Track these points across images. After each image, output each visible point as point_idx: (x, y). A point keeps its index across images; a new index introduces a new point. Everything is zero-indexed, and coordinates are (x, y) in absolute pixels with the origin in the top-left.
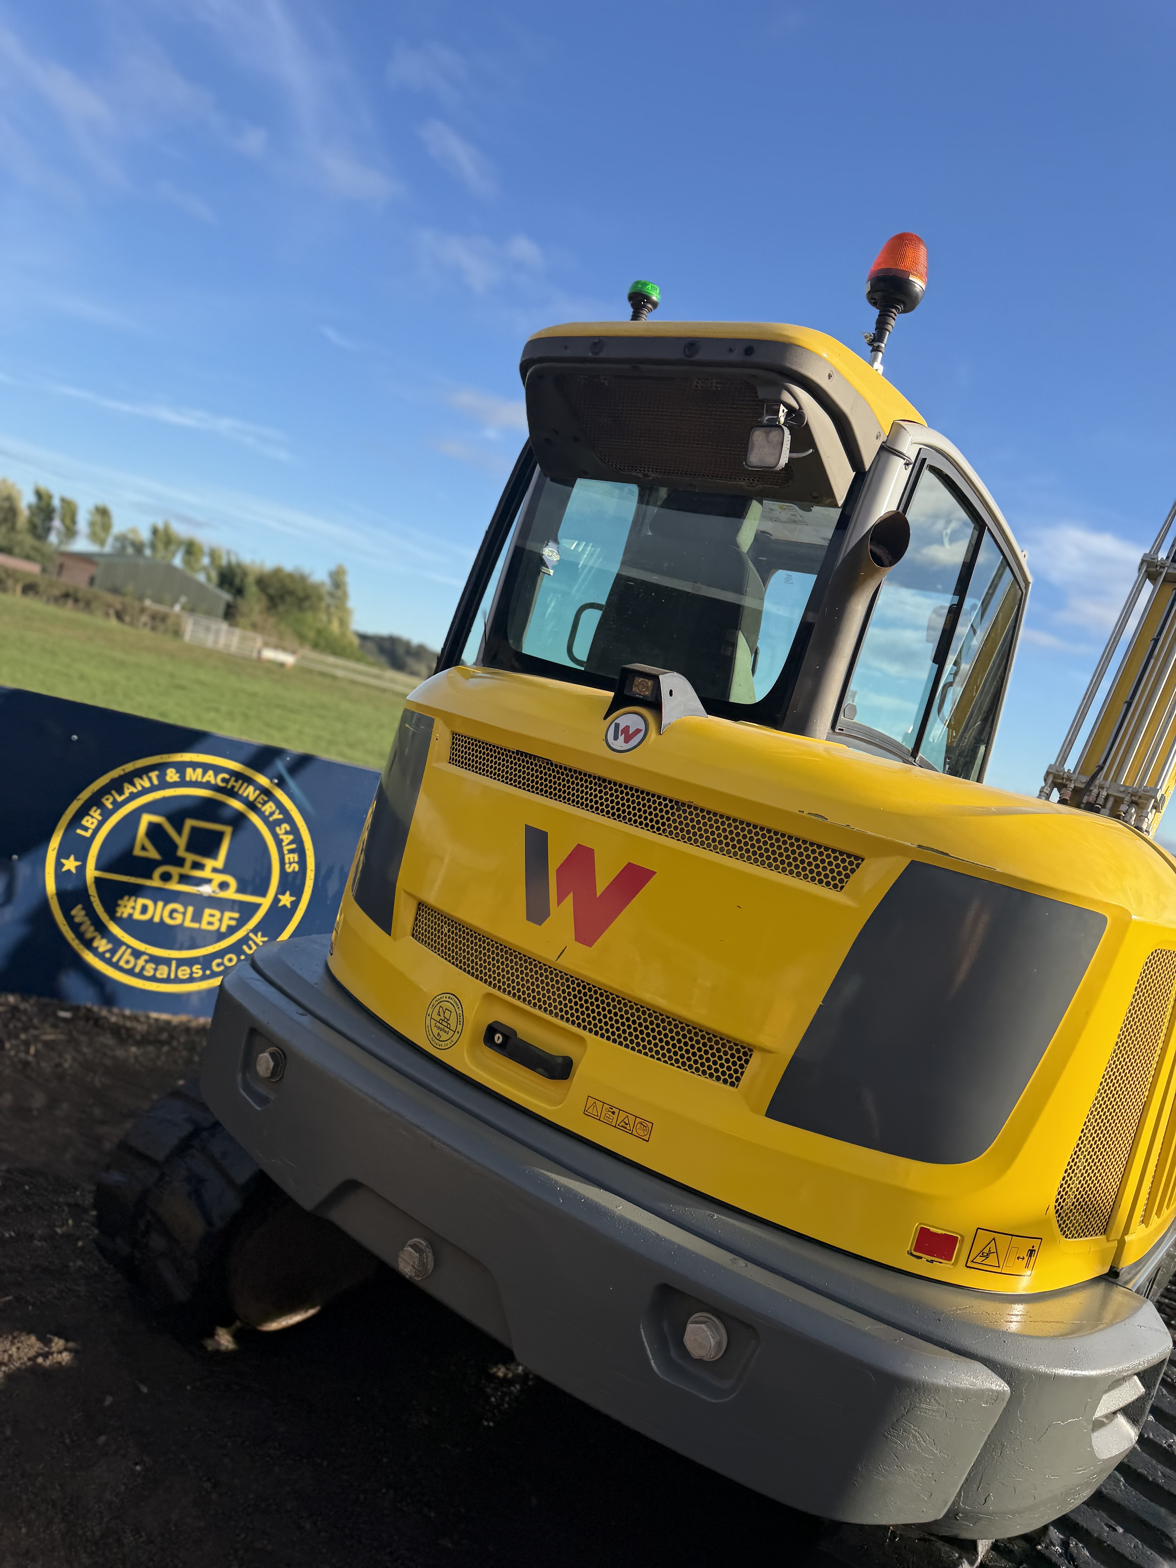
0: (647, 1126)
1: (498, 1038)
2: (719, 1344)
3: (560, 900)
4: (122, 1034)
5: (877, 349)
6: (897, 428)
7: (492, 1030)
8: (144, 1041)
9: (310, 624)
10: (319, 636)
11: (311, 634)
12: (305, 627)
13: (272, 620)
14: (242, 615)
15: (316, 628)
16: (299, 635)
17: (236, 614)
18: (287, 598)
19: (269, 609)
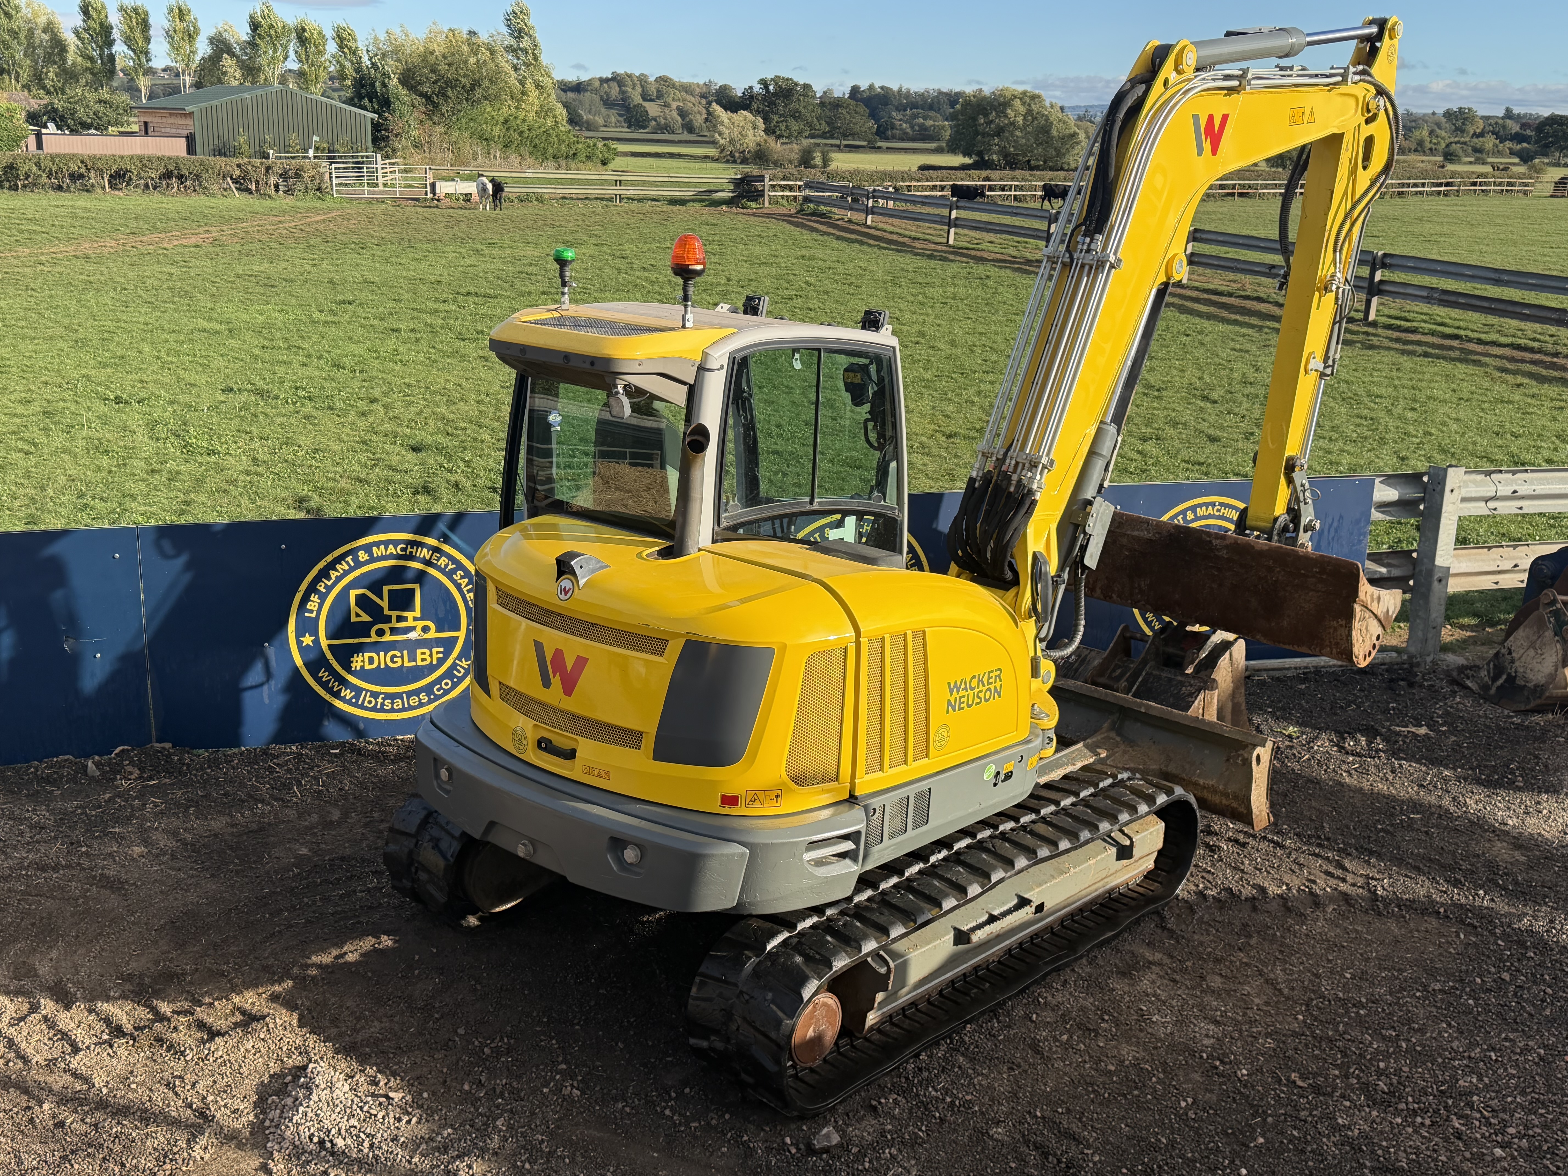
0: (608, 773)
1: (543, 745)
2: (636, 856)
3: (554, 676)
4: (380, 757)
5: (686, 306)
6: (705, 355)
7: (539, 742)
8: (397, 759)
9: (493, 117)
10: (508, 129)
11: (497, 131)
12: (486, 123)
13: (440, 129)
14: (396, 135)
15: (501, 119)
16: (481, 137)
17: (388, 137)
18: (449, 92)
19: (429, 115)
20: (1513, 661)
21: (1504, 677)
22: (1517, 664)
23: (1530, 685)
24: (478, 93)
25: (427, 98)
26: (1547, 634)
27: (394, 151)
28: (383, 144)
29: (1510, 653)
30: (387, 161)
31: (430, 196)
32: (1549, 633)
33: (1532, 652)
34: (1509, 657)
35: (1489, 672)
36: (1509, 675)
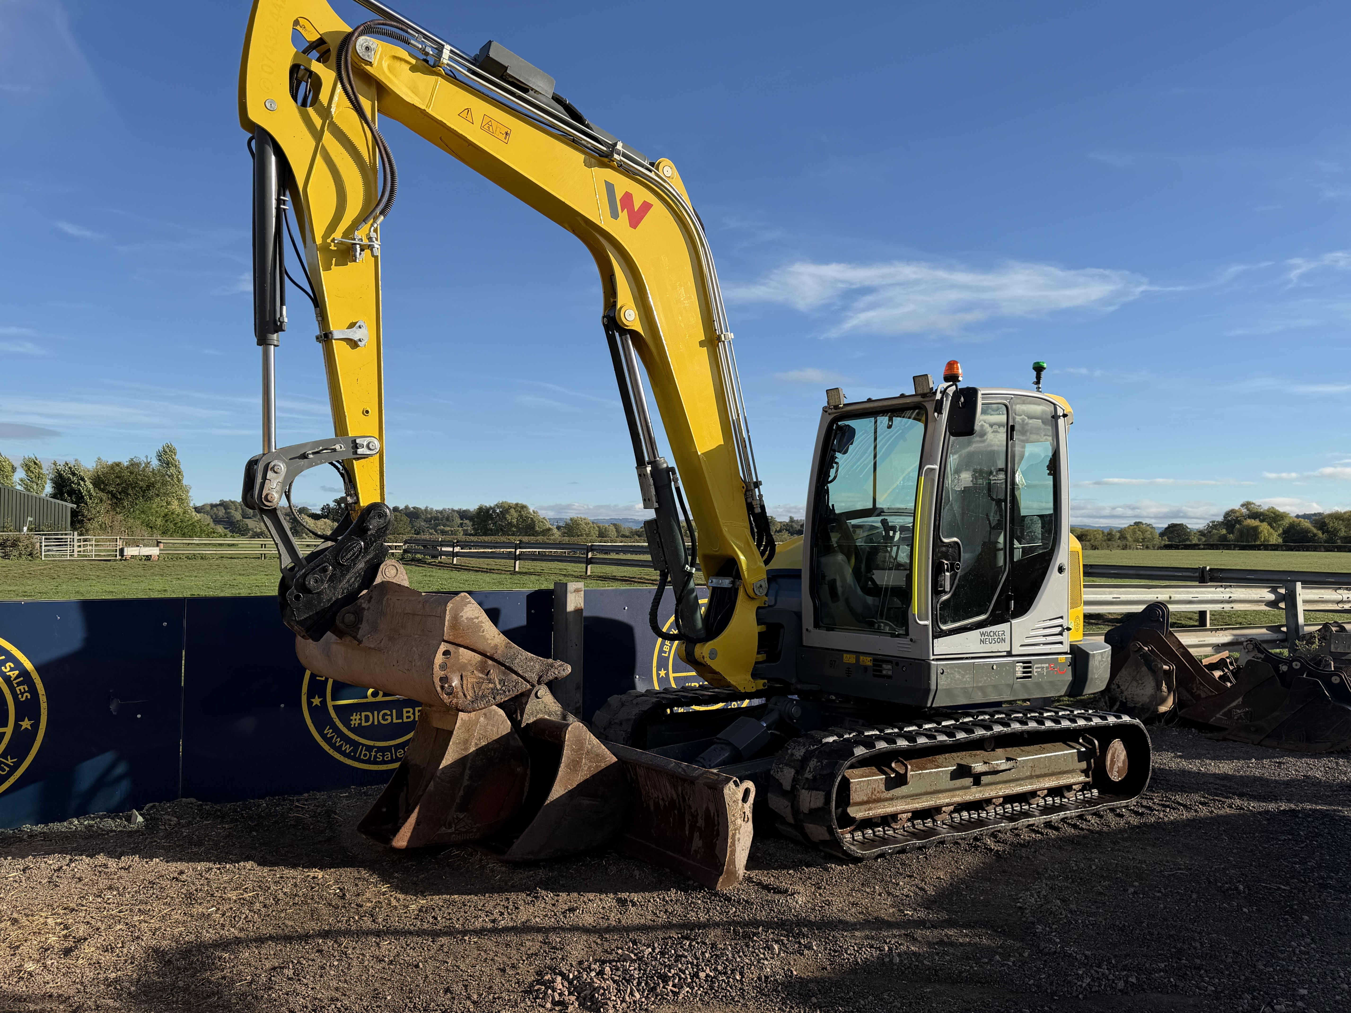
9: (157, 512)
10: (166, 521)
11: (159, 522)
12: (152, 515)
13: (120, 517)
14: (89, 520)
15: (163, 514)
16: (147, 525)
17: (83, 520)
18: (130, 491)
19: (114, 507)
20: (1122, 692)
21: (1118, 704)
22: (1125, 693)
23: (1137, 705)
24: (151, 493)
25: (114, 496)
26: (1143, 669)
27: (87, 530)
28: (78, 526)
29: (1119, 687)
30: (82, 537)
31: (118, 557)
32: (1144, 669)
33: (1135, 683)
34: (1119, 690)
35: (1106, 703)
36: (1121, 702)
